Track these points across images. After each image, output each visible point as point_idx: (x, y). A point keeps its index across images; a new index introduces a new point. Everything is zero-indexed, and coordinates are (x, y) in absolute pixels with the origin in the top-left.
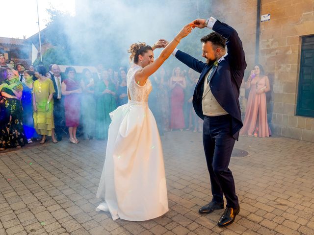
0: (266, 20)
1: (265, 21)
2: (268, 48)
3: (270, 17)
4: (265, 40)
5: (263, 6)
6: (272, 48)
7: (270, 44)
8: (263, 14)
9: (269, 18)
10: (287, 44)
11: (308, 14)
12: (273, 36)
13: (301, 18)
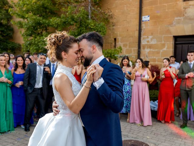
0: (147, 21)
1: (145, 21)
2: (148, 44)
3: (150, 18)
4: (146, 37)
5: (144, 8)
6: (151, 43)
7: (150, 40)
8: (144, 15)
9: (148, 18)
10: (163, 41)
11: (180, 19)
12: (152, 34)
13: (174, 21)
